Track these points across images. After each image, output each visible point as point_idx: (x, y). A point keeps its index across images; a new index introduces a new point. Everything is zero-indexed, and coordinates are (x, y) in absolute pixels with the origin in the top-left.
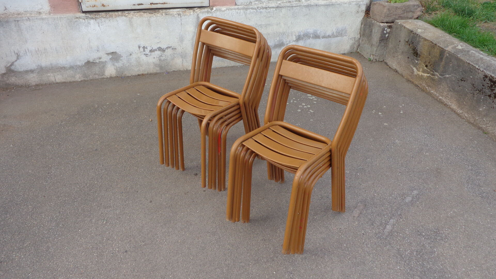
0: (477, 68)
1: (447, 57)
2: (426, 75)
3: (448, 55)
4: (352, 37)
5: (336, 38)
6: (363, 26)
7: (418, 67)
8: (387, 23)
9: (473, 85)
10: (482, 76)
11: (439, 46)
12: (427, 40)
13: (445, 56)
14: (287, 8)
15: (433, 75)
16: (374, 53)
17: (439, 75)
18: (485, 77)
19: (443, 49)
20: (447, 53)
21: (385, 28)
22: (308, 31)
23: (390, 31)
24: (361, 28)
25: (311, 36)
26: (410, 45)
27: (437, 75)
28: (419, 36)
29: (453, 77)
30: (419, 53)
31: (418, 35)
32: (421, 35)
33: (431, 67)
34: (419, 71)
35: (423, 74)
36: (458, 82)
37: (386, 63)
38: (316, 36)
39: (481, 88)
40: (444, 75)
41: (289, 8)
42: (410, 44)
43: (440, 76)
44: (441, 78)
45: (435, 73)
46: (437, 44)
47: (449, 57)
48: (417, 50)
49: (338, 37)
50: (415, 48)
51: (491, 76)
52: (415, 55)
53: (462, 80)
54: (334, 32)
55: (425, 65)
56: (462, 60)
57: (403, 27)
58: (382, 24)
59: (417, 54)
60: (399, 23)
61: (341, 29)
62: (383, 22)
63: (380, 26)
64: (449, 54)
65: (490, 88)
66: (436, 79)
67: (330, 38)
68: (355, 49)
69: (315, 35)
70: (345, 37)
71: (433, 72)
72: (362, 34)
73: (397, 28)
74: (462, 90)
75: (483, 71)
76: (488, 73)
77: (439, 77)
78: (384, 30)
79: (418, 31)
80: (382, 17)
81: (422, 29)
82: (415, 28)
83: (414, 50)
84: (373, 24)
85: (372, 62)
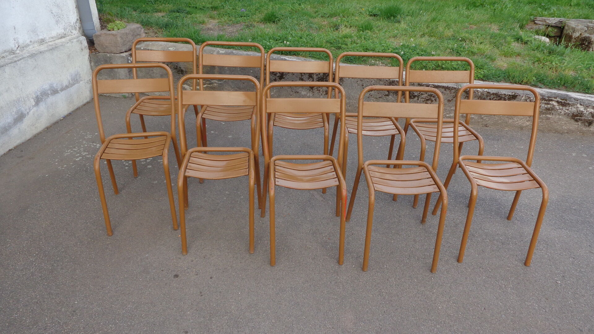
4: (88, 81)
5: (74, 86)
6: (92, 64)
7: (189, 83)
8: (126, 52)
14: (9, 65)
15: (210, 84)
17: (218, 81)
22: (44, 87)
24: (91, 67)
25: (50, 93)
27: (215, 83)
34: (192, 86)
35: (198, 87)
37: (142, 94)
38: (55, 91)
41: (12, 65)
43: (219, 82)
44: (221, 84)
45: (212, 81)
48: (180, 68)
49: (75, 84)
50: (177, 66)
52: (180, 73)
54: (69, 80)
58: (124, 55)
59: (182, 71)
60: (142, 48)
61: (74, 75)
62: (122, 52)
63: (123, 57)
65: (272, 74)
66: (215, 86)
67: (68, 89)
69: (52, 90)
70: (81, 82)
71: (210, 81)
78: (129, 60)
79: (171, 50)
80: (119, 47)
81: (172, 47)
82: (165, 48)
83: (176, 69)
84: (111, 57)
85: (129, 98)
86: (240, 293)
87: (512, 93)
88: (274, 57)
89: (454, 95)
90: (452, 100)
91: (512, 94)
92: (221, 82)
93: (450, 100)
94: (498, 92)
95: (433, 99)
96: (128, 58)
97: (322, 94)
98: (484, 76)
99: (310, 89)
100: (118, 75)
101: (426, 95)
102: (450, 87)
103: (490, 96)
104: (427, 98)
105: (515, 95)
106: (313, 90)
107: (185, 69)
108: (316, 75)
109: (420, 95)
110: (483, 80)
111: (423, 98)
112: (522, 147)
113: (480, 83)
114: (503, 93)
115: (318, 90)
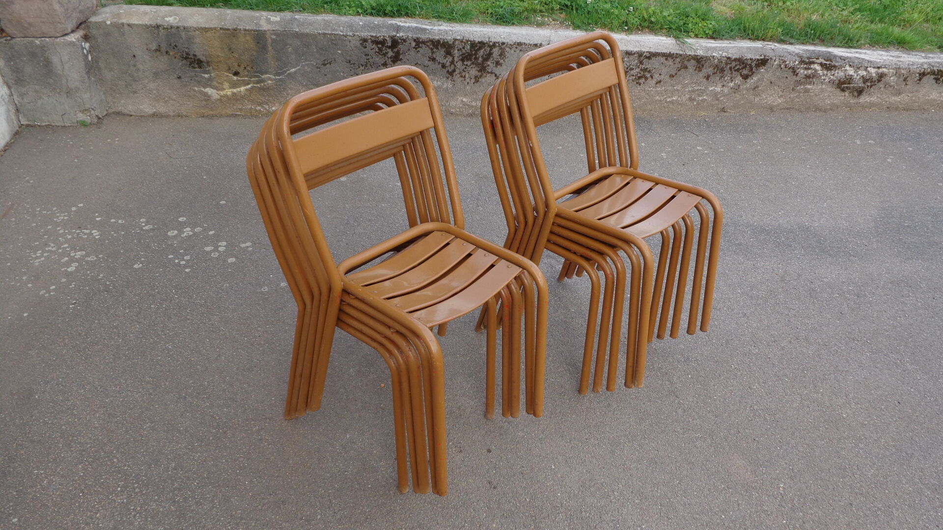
0: (343, 35)
1: (274, 41)
2: (243, 89)
3: (274, 37)
7: (215, 83)
8: (73, 31)
9: (350, 62)
10: (358, 44)
11: (245, 30)
12: (211, 28)
13: (270, 41)
15: (258, 82)
16: (87, 106)
17: (275, 76)
18: (364, 42)
19: (257, 31)
20: (272, 34)
21: (82, 43)
23: (91, 47)
26: (171, 53)
27: (270, 79)
28: (182, 28)
29: (306, 67)
30: (203, 59)
31: (178, 27)
32: (186, 25)
33: (248, 71)
34: (223, 89)
35: (235, 90)
36: (319, 70)
37: (118, 113)
39: (365, 61)
40: (285, 72)
42: (167, 52)
43: (277, 77)
44: (280, 80)
45: (263, 77)
46: (237, 28)
47: (278, 39)
48: (195, 55)
50: (188, 54)
51: (372, 36)
52: (196, 66)
53: (325, 65)
55: (230, 73)
56: (307, 35)
57: (126, 26)
58: (73, 38)
59: (200, 63)
60: (108, 23)
62: (66, 32)
63: (72, 44)
64: (275, 34)
65: (379, 54)
66: (270, 85)
71: (258, 77)
72: (11, 82)
73: (107, 35)
74: (332, 78)
75: (354, 35)
76: (365, 34)
77: (275, 79)
78: (83, 48)
79: (171, 22)
80: (59, 23)
81: (171, 16)
82: (157, 19)
83: (186, 58)
84: (44, 46)
85: (94, 124)
86: (553, 467)
87: (761, 56)
88: (376, 23)
89: (680, 66)
90: (676, 74)
91: (761, 58)
92: (281, 77)
93: (674, 74)
94: (742, 57)
95: (648, 75)
96: (82, 45)
97: (469, 82)
98: (714, 32)
99: (448, 75)
100: (64, 81)
101: (638, 70)
102: (673, 54)
103: (730, 64)
104: (639, 75)
105: (764, 58)
106: (453, 76)
107: (206, 57)
108: (458, 50)
109: (628, 70)
110: (712, 38)
111: (633, 76)
112: (789, 139)
113: (711, 43)
114: (749, 58)
115: (461, 76)
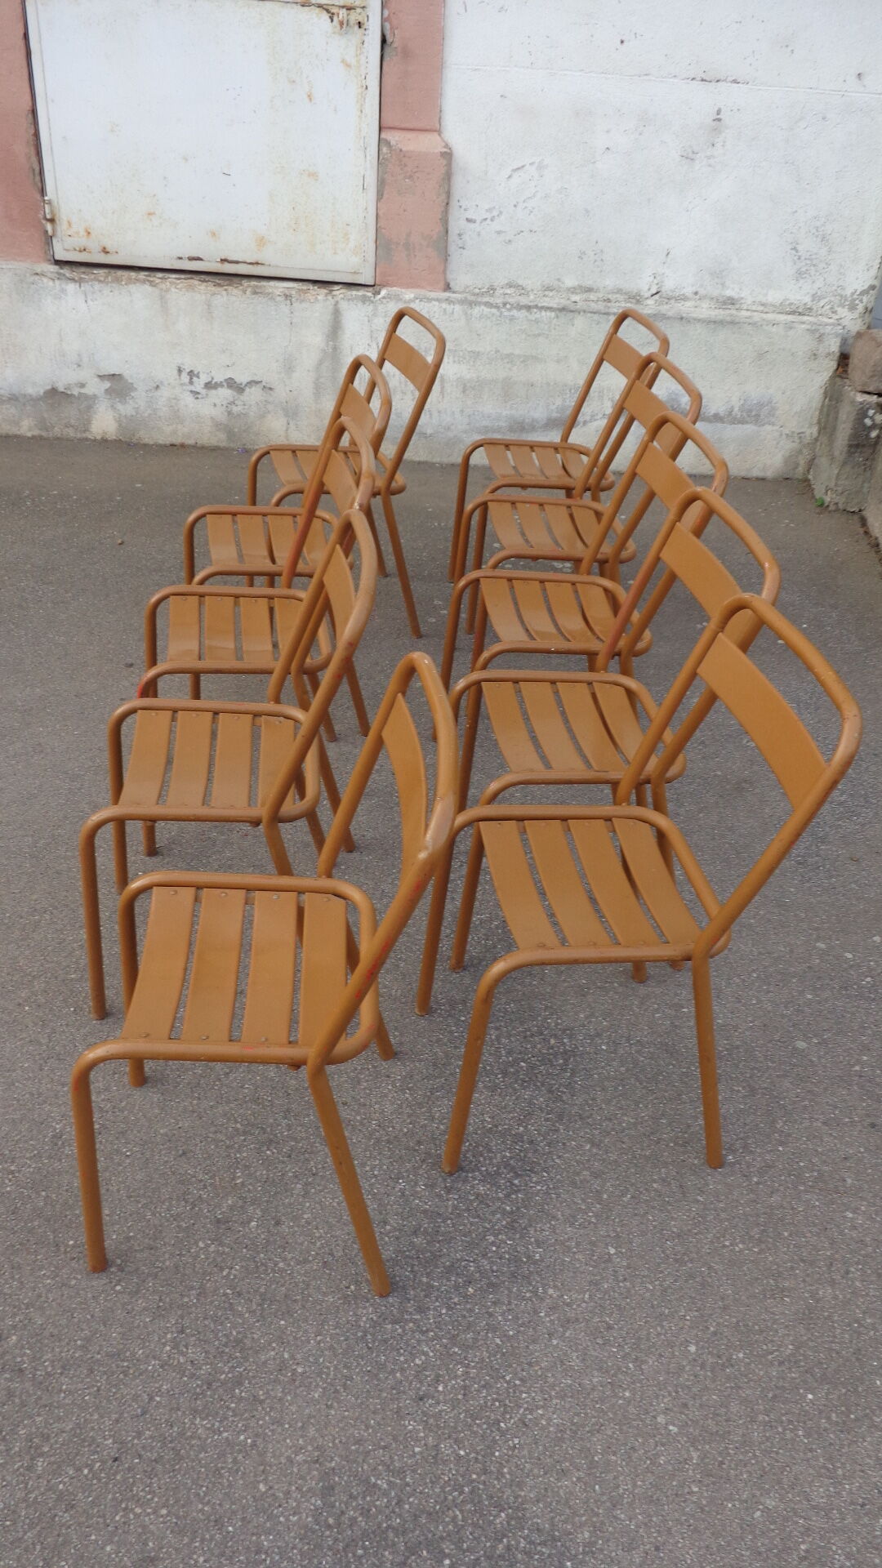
4: (793, 432)
5: (740, 425)
6: (826, 399)
8: (871, 393)
16: (832, 485)
21: (868, 409)
24: (822, 406)
37: (863, 522)
49: (747, 423)
58: (862, 397)
61: (755, 402)
62: (866, 389)
63: (854, 402)
67: (719, 425)
68: (800, 469)
70: (768, 428)
72: (822, 425)
78: (866, 416)
84: (843, 395)
